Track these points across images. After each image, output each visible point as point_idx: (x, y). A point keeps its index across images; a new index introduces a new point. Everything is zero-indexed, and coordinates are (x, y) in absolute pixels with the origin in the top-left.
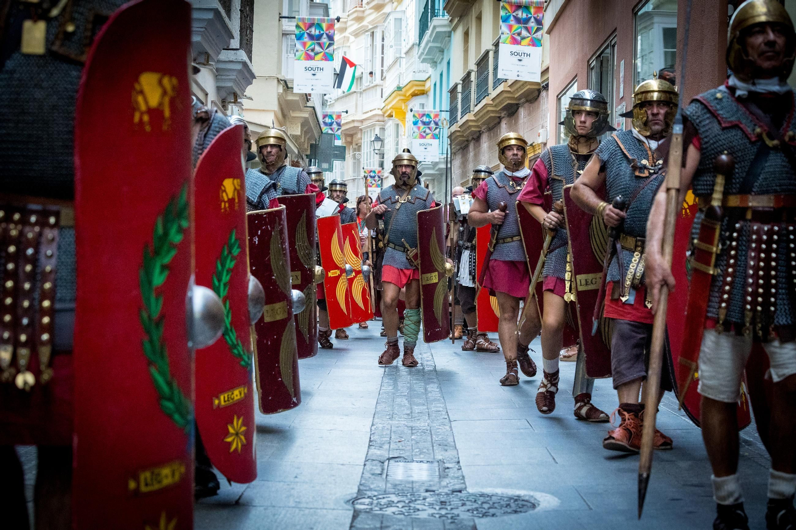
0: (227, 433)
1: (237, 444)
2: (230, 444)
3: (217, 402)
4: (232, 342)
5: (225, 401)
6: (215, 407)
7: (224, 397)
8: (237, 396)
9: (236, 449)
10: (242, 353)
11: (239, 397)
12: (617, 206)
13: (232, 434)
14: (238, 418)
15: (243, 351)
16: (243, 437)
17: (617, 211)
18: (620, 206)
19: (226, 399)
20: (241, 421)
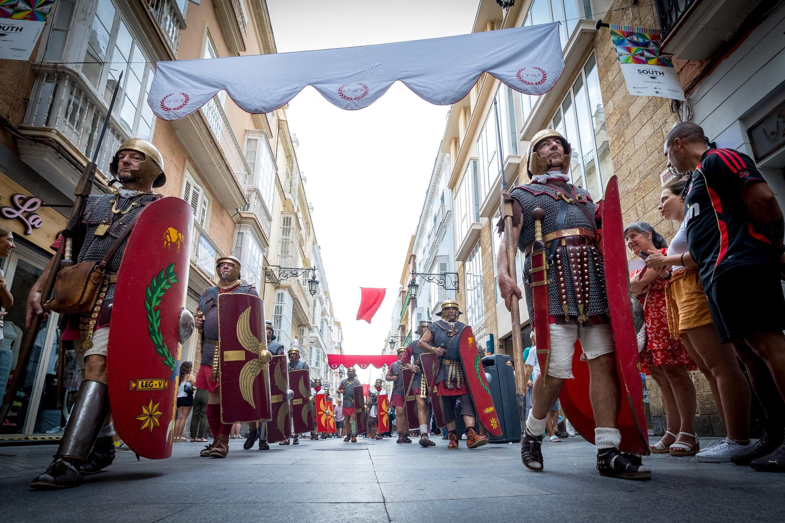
0: (141, 413)
1: (150, 423)
2: (142, 422)
3: (134, 385)
4: (158, 342)
5: (142, 386)
6: (131, 389)
7: (142, 383)
8: (156, 385)
9: (148, 428)
10: (167, 354)
11: (158, 386)
12: (442, 347)
13: (146, 415)
14: (154, 404)
15: (168, 353)
16: (157, 420)
17: (443, 349)
18: (444, 347)
19: (144, 385)
20: (156, 406)
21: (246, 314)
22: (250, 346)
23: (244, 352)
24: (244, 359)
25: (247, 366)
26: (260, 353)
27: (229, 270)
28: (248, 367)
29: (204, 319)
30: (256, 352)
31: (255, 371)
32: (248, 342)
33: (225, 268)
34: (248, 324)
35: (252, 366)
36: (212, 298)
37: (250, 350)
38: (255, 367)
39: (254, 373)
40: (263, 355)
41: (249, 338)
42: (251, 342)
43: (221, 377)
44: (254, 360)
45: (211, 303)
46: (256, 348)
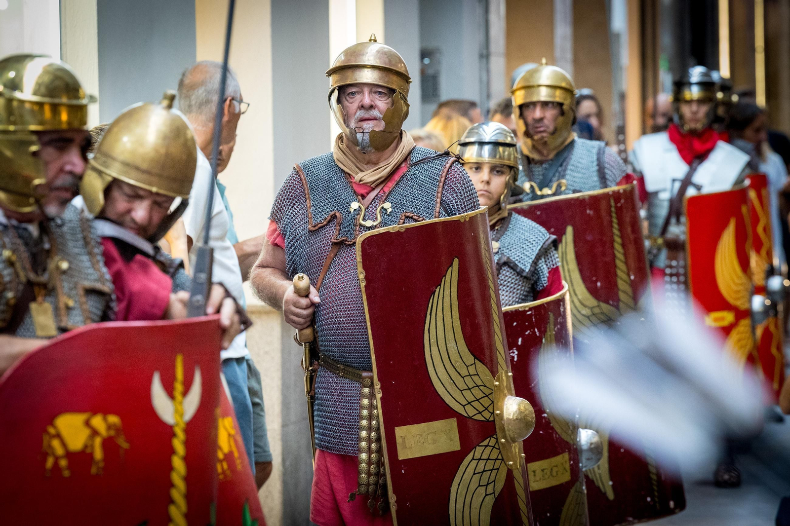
21: (447, 292)
22: (470, 398)
23: (453, 422)
24: (456, 446)
25: (468, 469)
26: (501, 416)
27: (375, 113)
28: (470, 471)
29: (317, 299)
30: (487, 415)
31: (492, 479)
32: (462, 386)
33: (362, 107)
34: (457, 324)
35: (481, 467)
36: (334, 217)
37: (471, 412)
38: (490, 465)
39: (490, 489)
40: (508, 419)
41: (464, 372)
42: (471, 385)
43: (397, 511)
44: (485, 443)
45: (332, 234)
46: (486, 402)
